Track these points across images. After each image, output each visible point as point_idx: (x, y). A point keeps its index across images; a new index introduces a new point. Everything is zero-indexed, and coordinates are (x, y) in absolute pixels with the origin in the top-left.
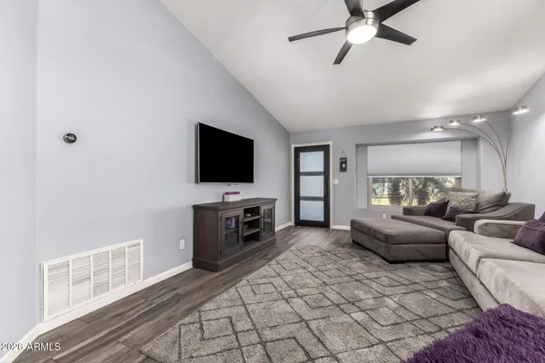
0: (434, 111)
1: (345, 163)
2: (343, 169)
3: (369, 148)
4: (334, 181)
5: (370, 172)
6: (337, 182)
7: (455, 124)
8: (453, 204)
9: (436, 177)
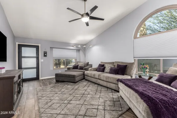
0: (73, 41)
1: (46, 53)
2: (45, 56)
3: (54, 49)
4: (41, 60)
5: (54, 57)
6: (42, 60)
7: (79, 46)
8: (80, 65)
9: (69, 59)
